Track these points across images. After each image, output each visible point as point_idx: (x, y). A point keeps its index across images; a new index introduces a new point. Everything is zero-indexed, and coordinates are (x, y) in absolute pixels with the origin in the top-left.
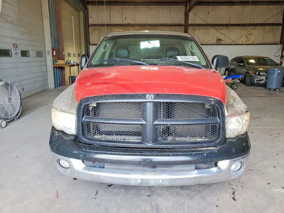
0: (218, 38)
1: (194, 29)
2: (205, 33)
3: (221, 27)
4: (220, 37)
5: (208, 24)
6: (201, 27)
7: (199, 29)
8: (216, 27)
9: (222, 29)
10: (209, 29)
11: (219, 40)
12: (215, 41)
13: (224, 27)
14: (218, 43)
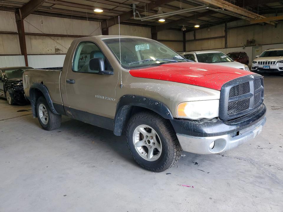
0: (56, 48)
1: (31, 39)
2: (43, 42)
3: (56, 38)
4: (58, 47)
5: (44, 34)
6: (37, 37)
7: (36, 39)
8: (52, 37)
9: (58, 39)
10: (45, 38)
11: (57, 50)
12: (53, 51)
13: (60, 38)
14: (57, 53)
